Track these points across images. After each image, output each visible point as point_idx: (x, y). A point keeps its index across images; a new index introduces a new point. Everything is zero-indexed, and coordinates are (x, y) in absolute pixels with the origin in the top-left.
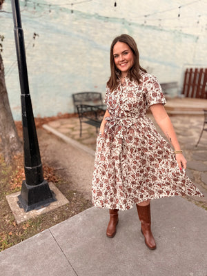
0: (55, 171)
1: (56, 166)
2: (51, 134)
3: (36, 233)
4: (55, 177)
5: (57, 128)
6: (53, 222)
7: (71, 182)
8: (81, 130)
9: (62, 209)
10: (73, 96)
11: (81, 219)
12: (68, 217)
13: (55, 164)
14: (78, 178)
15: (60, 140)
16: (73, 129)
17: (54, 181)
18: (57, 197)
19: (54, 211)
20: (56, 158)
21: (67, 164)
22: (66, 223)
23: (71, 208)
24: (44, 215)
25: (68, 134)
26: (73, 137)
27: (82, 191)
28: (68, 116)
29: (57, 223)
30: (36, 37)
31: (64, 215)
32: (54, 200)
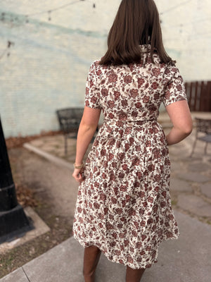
0: (35, 194)
1: (37, 188)
2: (32, 153)
3: (5, 275)
4: (34, 201)
5: (40, 147)
6: (30, 257)
7: (53, 206)
8: (66, 147)
9: (40, 239)
10: (58, 112)
11: (64, 250)
12: (48, 249)
13: (35, 185)
14: (62, 200)
15: (43, 159)
16: (57, 147)
17: (33, 206)
18: (35, 225)
19: (31, 242)
20: (37, 179)
21: (49, 185)
22: (45, 257)
23: (52, 238)
24: (17, 248)
25: (52, 152)
26: (57, 155)
27: (66, 215)
28: (53, 134)
29: (34, 258)
30: (11, 46)
31: (43, 246)
32: (32, 228)
